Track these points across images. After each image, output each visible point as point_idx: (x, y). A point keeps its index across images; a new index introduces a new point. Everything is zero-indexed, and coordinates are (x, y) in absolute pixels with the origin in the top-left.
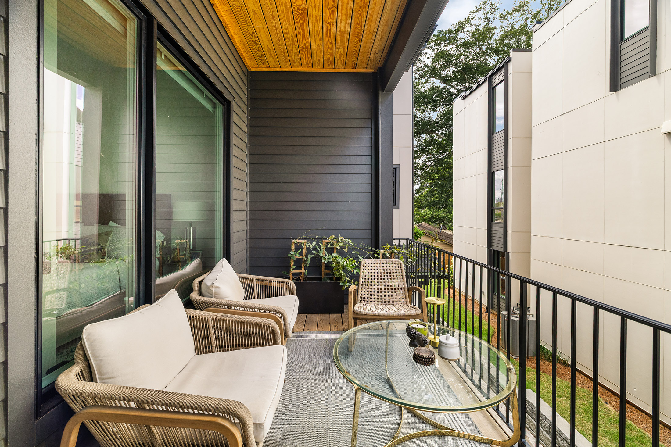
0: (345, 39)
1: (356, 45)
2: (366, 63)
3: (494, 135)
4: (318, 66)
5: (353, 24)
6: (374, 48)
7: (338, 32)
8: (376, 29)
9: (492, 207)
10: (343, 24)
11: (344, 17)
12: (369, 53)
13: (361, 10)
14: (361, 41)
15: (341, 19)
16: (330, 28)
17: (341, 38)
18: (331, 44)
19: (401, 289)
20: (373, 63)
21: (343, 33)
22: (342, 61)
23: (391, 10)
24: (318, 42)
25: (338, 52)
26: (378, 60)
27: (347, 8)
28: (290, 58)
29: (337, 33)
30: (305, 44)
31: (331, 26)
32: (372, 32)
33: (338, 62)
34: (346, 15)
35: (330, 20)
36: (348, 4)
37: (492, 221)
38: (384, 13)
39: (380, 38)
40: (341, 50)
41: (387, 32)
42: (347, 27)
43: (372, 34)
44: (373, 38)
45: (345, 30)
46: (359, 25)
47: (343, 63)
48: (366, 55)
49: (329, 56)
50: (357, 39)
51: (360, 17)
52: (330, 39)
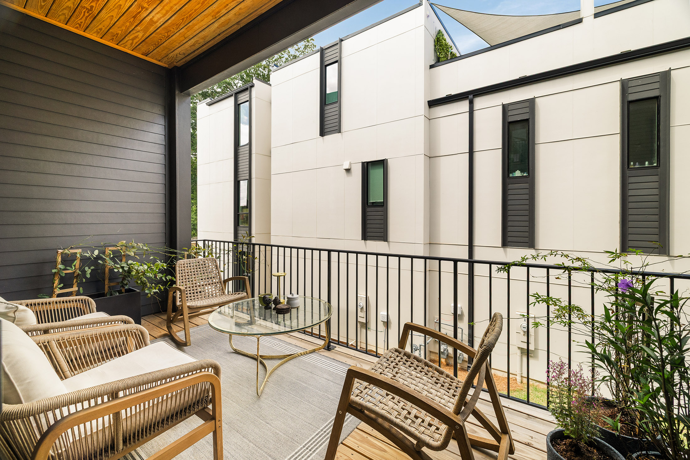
0: (152, 28)
1: (162, 38)
2: (163, 57)
3: (240, 148)
4: (94, 33)
5: (170, 21)
6: (179, 49)
7: (148, 19)
8: (191, 36)
9: (238, 212)
10: (159, 16)
11: (164, 12)
12: (172, 50)
13: (186, 16)
14: (169, 37)
15: (159, 12)
16: (140, 12)
17: (147, 24)
18: (132, 24)
19: (218, 283)
20: (170, 60)
21: (152, 22)
22: (134, 43)
23: (214, 31)
24: (114, 13)
25: (134, 34)
26: (178, 60)
27: (172, 8)
28: (54, 7)
29: (146, 19)
30: (92, 7)
31: (142, 10)
32: (186, 37)
33: (127, 42)
34: (167, 12)
35: (146, 5)
36: (175, 5)
37: (238, 225)
38: (207, 30)
39: (191, 44)
40: (140, 35)
41: (201, 44)
42: (161, 20)
43: (185, 38)
44: (184, 42)
45: (157, 22)
46: (176, 25)
47: (133, 45)
48: (167, 50)
49: (120, 32)
50: (166, 34)
51: (181, 21)
52: (133, 19)
